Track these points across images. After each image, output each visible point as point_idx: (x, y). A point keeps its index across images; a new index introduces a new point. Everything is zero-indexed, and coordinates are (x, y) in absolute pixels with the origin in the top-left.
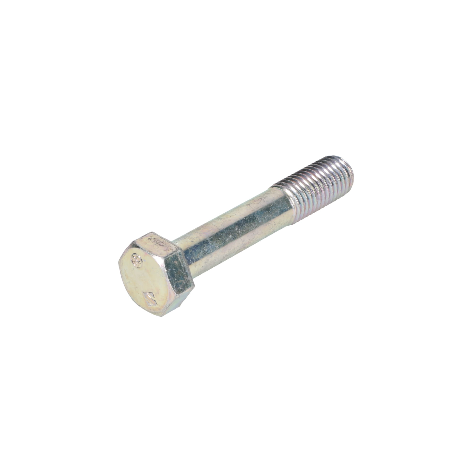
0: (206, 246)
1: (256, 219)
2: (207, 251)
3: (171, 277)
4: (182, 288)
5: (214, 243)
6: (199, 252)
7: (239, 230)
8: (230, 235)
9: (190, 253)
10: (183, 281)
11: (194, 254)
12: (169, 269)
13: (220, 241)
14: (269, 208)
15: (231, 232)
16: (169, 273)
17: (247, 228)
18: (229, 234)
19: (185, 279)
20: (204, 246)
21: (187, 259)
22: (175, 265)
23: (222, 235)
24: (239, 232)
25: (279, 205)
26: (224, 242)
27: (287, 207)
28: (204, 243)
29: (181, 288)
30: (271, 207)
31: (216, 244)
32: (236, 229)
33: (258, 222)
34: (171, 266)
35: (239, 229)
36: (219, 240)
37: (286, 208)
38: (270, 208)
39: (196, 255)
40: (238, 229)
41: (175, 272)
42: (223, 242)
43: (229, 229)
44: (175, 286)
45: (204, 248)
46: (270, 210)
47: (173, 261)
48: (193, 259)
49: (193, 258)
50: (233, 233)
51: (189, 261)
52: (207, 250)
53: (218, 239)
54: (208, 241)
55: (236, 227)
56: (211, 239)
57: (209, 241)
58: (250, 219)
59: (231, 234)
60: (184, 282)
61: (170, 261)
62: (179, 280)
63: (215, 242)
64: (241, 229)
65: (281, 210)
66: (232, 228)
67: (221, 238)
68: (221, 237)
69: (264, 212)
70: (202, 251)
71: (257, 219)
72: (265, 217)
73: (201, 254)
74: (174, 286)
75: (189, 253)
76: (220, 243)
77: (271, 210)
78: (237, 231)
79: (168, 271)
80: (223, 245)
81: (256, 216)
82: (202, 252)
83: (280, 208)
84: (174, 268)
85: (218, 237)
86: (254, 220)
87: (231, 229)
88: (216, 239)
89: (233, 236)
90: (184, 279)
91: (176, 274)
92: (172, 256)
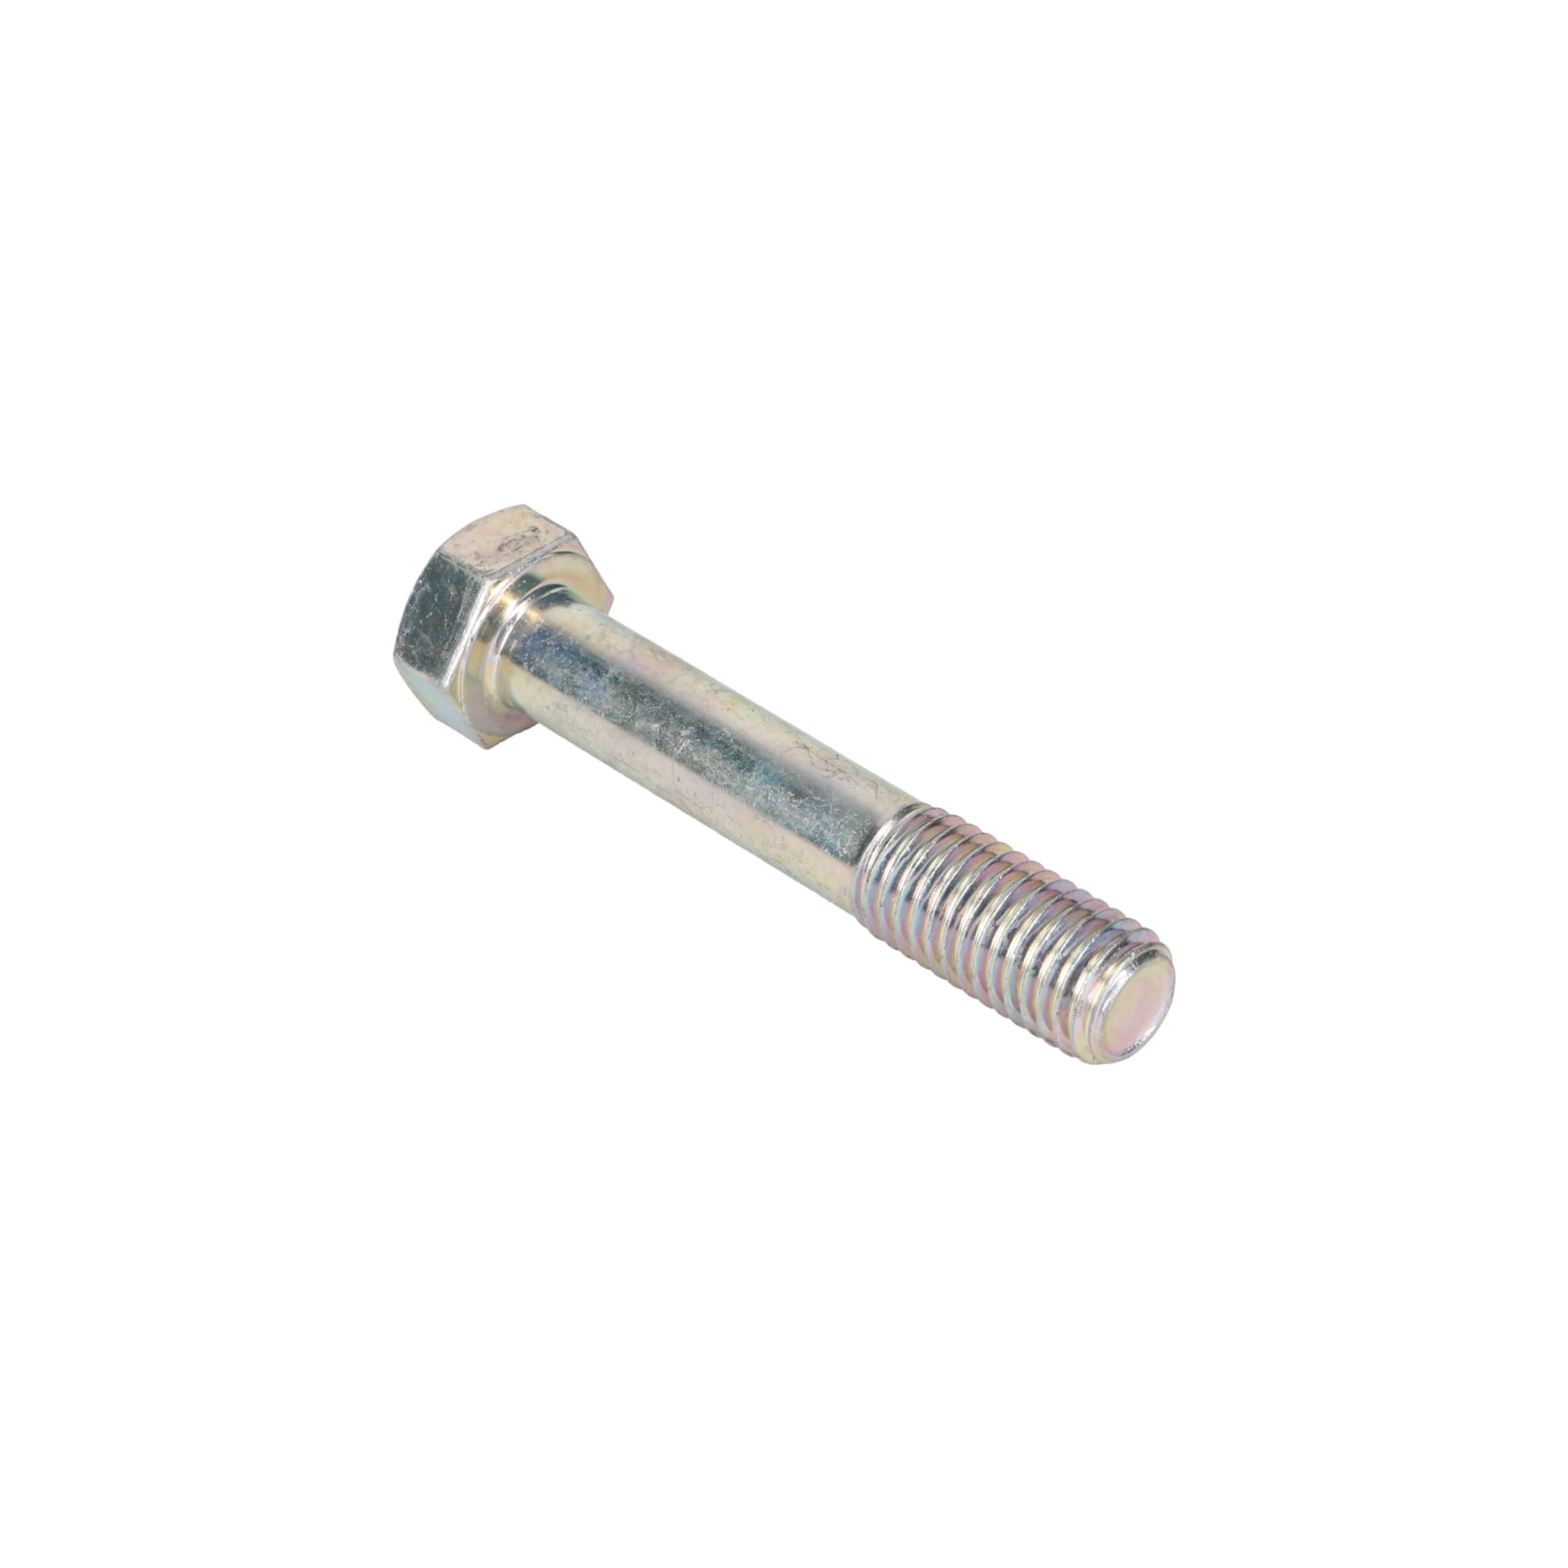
0: (590, 674)
1: (748, 774)
2: (578, 684)
3: (416, 606)
4: (416, 656)
5: (608, 691)
6: (560, 665)
7: (689, 741)
8: (656, 722)
9: (545, 644)
10: (432, 647)
11: (547, 655)
12: (428, 587)
13: (625, 705)
14: (807, 795)
15: (668, 721)
16: (419, 592)
17: (708, 760)
18: (658, 719)
19: (438, 647)
20: (585, 670)
21: (525, 644)
22: (448, 594)
23: (645, 700)
24: (681, 744)
25: (832, 820)
26: (629, 720)
27: (843, 846)
28: (596, 665)
29: (417, 653)
30: (813, 799)
31: (610, 698)
32: (684, 733)
33: (745, 782)
34: (438, 586)
35: (690, 738)
36: (624, 700)
37: (838, 844)
38: (807, 798)
39: (549, 661)
40: (688, 737)
41: (435, 606)
42: (627, 714)
43: (674, 714)
44: (408, 634)
45: (581, 672)
46: (801, 802)
47: (449, 581)
48: (534, 659)
49: (537, 660)
50: (667, 727)
51: (524, 652)
52: (579, 682)
53: (626, 698)
54: (607, 672)
55: (690, 728)
56: (616, 679)
57: (608, 676)
58: (737, 756)
59: (662, 726)
60: (431, 650)
61: (445, 572)
62: (425, 632)
63: (613, 692)
64: (693, 744)
65: (823, 831)
66: (681, 718)
67: (634, 701)
68: (637, 702)
69: (783, 785)
70: (569, 672)
71: (749, 778)
72: (770, 795)
73: (560, 673)
74: (407, 631)
75: (543, 641)
76: (619, 707)
77: (801, 804)
78: (682, 737)
79: (423, 585)
80: (621, 721)
81: (756, 768)
82: (566, 671)
83: (826, 825)
84: (438, 597)
85: (632, 693)
86: (740, 769)
87: (675, 718)
88: (623, 693)
89: (660, 732)
90: (437, 645)
91: (431, 614)
92: (457, 570)
